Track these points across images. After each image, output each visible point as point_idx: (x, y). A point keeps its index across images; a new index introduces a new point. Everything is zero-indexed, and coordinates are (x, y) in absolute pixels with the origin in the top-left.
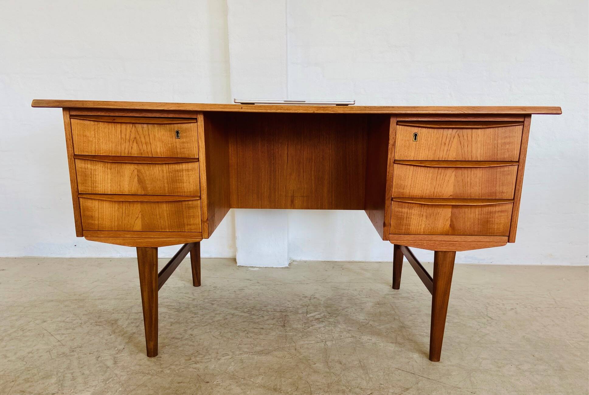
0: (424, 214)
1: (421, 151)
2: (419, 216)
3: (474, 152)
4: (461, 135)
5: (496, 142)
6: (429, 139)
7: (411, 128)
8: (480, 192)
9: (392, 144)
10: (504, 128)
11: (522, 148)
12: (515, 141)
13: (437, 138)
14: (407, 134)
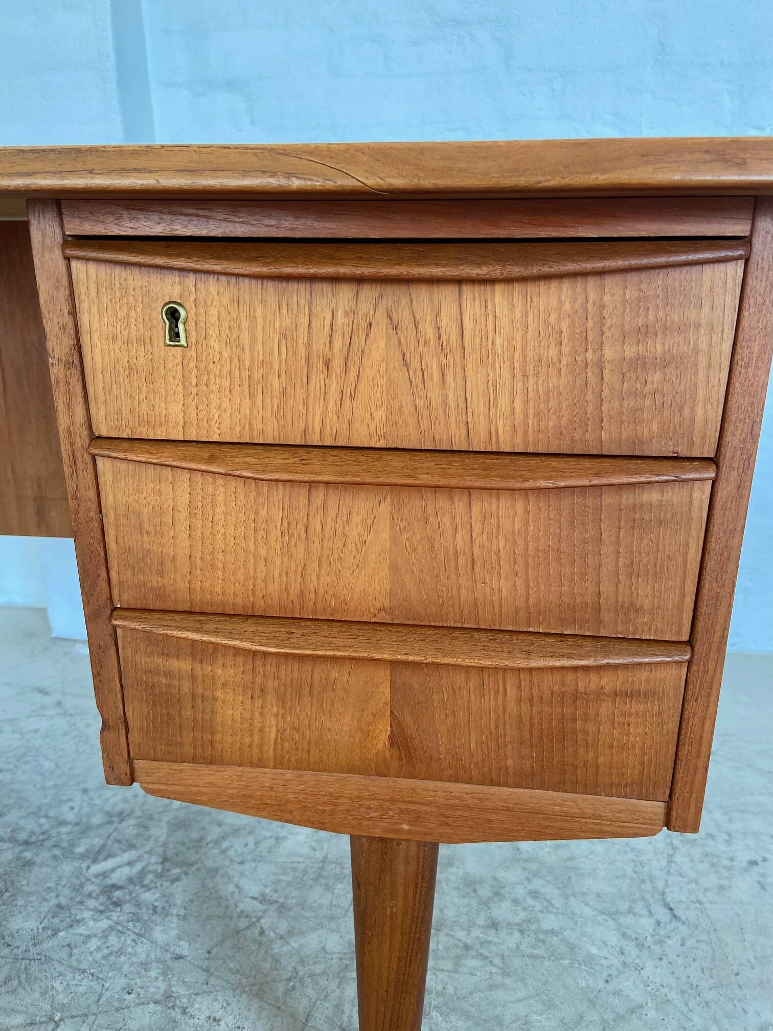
0: (271, 684)
1: (214, 398)
2: (249, 692)
3: (478, 406)
4: (403, 316)
5: (590, 355)
6: (245, 338)
7: (146, 278)
8: (521, 603)
9: (64, 359)
10: (633, 278)
11: (737, 385)
12: (696, 351)
13: (283, 335)
14: (129, 311)
